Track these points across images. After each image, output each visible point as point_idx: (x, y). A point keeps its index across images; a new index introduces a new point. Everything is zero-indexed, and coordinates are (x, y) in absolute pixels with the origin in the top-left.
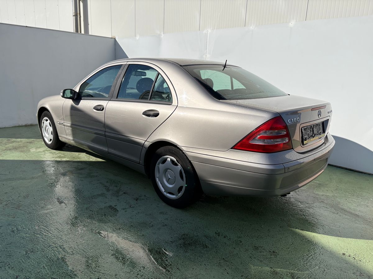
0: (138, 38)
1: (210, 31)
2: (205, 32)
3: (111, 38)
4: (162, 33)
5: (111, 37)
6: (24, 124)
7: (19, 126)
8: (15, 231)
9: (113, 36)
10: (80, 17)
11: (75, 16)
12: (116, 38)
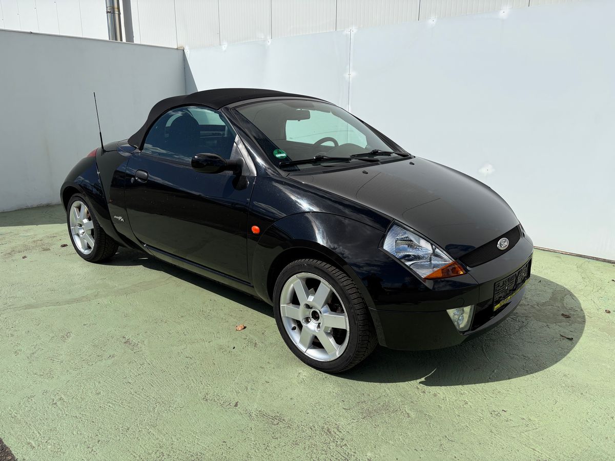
0: (225, 47)
1: (354, 30)
2: (347, 32)
3: (177, 49)
4: (269, 37)
5: (175, 47)
6: (35, 204)
7: (28, 209)
8: (58, 403)
9: (179, 46)
10: (119, 14)
11: (110, 12)
12: (185, 48)
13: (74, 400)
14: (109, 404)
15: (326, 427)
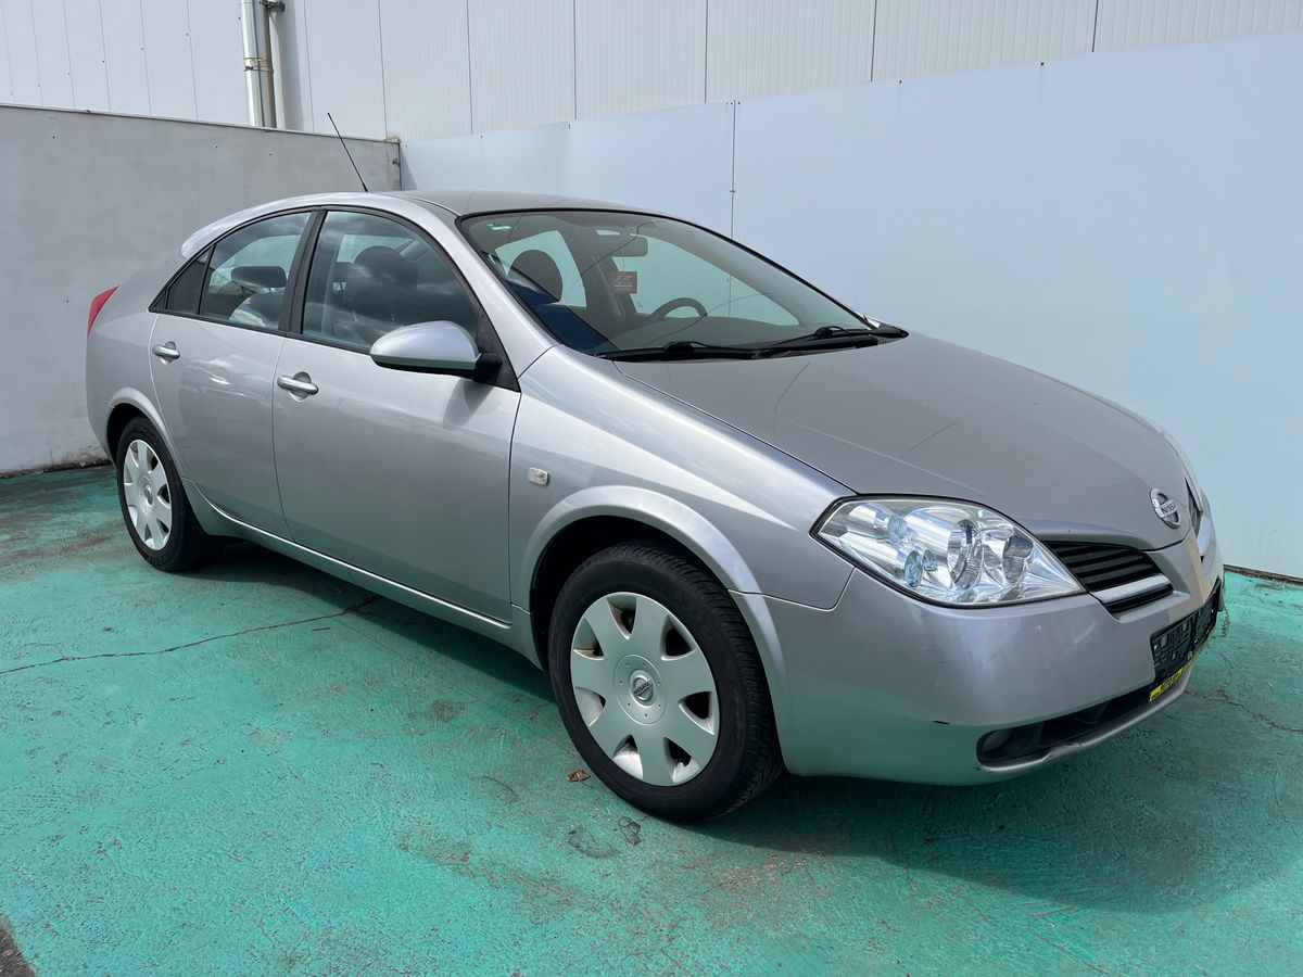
2: (727, 105)
3: (385, 142)
4: (570, 116)
5: (383, 138)
8: (110, 852)
9: (389, 135)
10: (271, 72)
11: (252, 69)
12: (402, 139)
13: (141, 846)
14: (209, 855)
15: (642, 902)
